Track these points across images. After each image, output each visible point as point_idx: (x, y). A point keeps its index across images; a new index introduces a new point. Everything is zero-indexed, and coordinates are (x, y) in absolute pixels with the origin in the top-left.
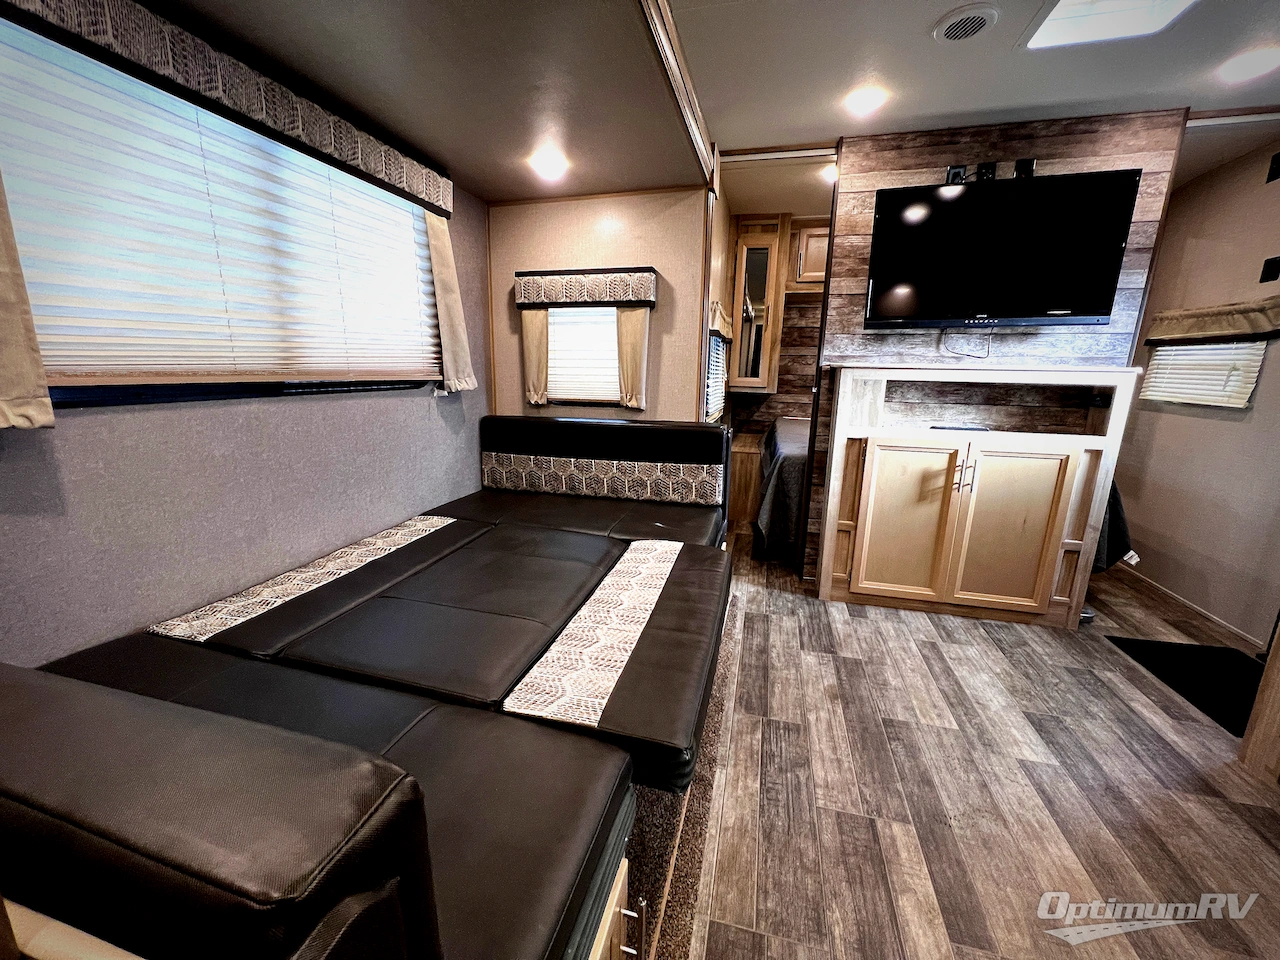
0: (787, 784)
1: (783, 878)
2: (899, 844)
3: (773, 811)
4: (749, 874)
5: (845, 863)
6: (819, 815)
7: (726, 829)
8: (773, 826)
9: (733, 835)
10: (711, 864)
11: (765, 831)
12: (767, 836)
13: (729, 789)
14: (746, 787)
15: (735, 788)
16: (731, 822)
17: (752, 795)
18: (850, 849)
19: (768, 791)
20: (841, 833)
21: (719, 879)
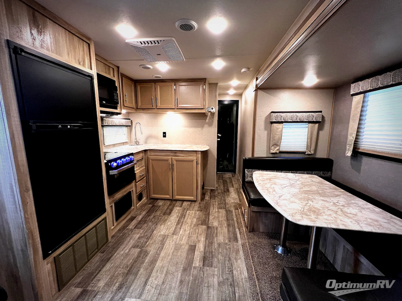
0: (225, 274)
1: (226, 251)
2: (198, 261)
3: (229, 265)
4: (233, 250)
5: (212, 255)
6: (217, 266)
7: (240, 259)
8: (229, 261)
9: (238, 257)
10: (241, 251)
11: (231, 259)
12: (230, 259)
13: (242, 270)
14: (237, 271)
15: (240, 270)
16: (239, 261)
17: (235, 269)
18: (211, 258)
19: (231, 271)
20: (212, 261)
21: (239, 249)
